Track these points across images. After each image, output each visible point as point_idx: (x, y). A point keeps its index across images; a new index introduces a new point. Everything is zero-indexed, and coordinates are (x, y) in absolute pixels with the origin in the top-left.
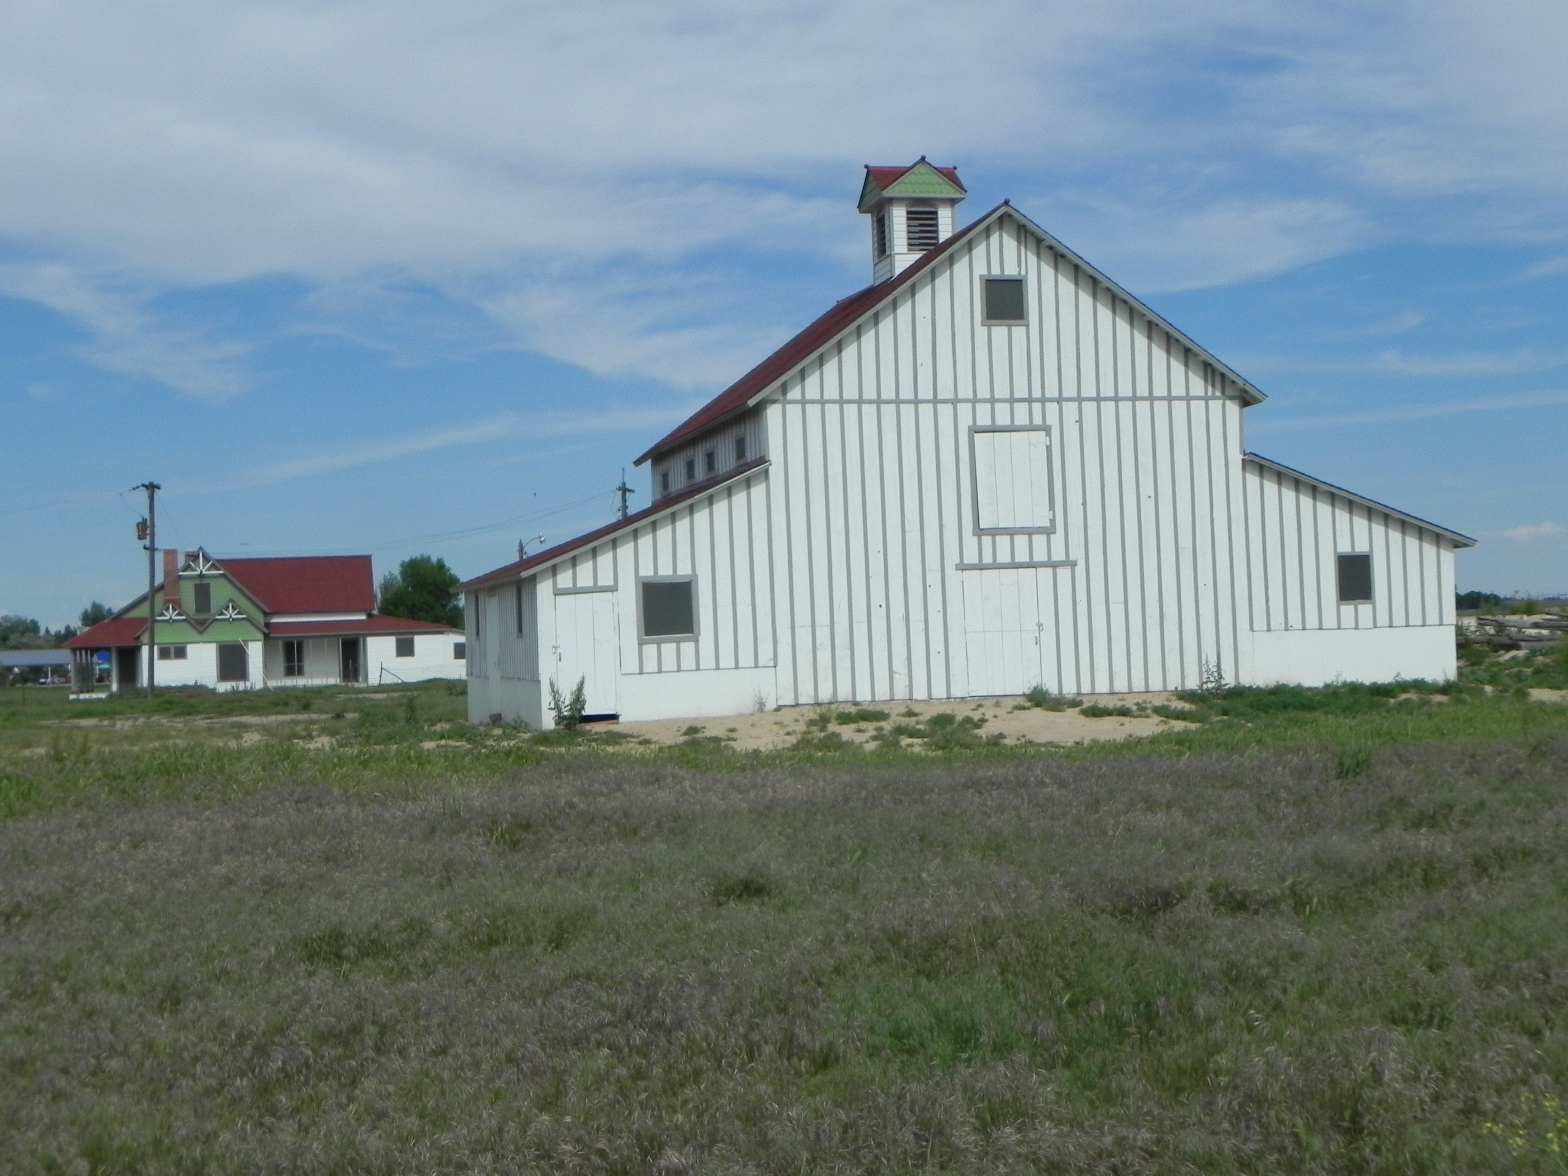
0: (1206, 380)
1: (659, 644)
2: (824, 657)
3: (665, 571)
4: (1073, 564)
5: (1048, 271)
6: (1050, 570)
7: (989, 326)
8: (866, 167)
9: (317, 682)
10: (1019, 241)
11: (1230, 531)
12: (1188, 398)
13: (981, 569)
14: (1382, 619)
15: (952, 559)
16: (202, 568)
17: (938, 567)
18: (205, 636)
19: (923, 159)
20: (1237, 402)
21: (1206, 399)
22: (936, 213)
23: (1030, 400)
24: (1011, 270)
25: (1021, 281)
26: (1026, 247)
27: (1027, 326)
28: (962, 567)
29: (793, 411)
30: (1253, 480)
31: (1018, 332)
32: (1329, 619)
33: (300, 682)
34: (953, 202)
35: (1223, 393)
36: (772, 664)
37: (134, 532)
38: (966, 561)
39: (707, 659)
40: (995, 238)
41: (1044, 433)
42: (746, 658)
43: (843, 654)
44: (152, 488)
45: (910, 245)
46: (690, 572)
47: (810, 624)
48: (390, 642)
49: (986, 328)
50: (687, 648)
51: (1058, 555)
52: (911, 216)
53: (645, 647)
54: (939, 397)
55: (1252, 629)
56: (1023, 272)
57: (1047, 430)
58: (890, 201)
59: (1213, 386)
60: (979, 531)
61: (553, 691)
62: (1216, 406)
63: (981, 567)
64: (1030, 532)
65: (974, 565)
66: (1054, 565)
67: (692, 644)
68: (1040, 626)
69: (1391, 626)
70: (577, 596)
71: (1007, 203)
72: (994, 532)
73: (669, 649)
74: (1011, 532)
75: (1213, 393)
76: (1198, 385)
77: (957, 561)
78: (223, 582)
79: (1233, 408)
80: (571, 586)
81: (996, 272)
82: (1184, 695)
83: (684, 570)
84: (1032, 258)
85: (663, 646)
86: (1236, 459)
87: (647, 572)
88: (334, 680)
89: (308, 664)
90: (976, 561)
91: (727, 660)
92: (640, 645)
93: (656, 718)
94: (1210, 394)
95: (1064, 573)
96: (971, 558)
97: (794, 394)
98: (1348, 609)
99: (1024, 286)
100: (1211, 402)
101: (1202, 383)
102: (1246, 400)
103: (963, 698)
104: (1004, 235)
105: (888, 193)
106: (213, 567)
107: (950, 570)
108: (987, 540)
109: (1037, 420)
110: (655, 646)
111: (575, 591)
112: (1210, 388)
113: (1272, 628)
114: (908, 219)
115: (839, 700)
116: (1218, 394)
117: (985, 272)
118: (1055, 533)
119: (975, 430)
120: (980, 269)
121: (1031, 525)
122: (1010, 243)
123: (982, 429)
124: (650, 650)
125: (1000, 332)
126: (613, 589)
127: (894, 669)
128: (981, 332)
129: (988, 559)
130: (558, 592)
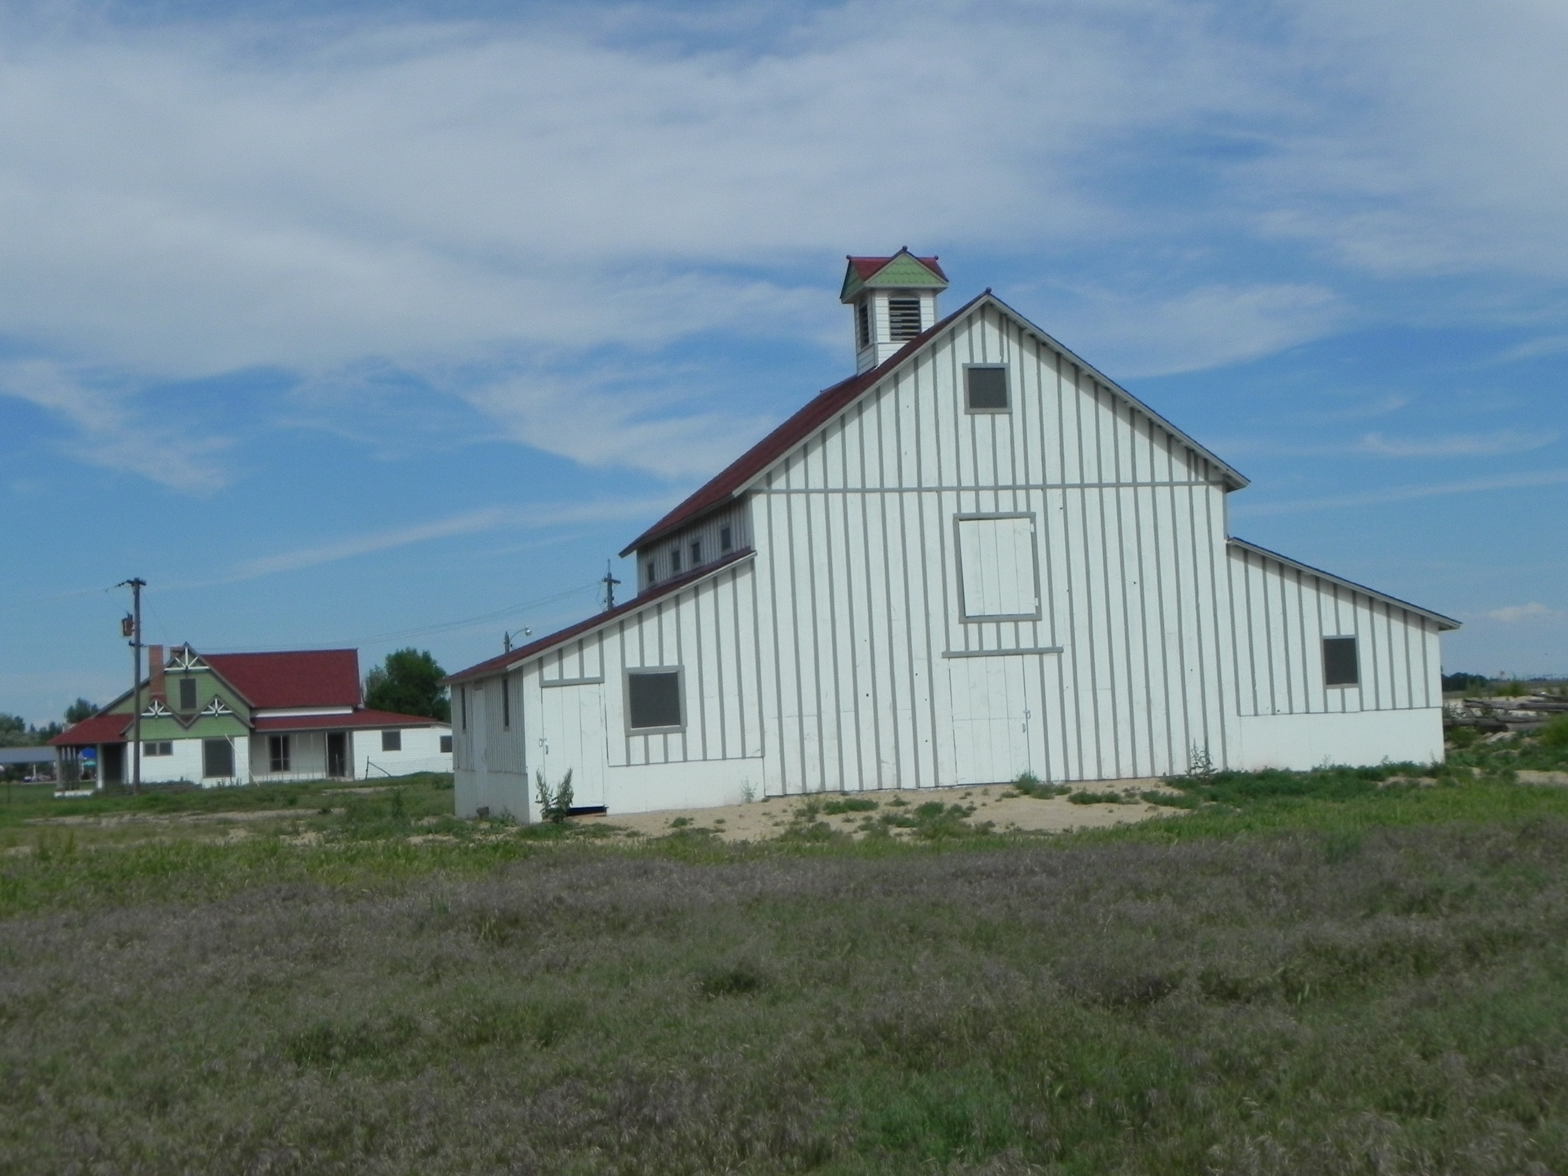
0: (1189, 466)
1: (646, 735)
2: (812, 748)
3: (652, 662)
4: (1060, 651)
5: (1030, 359)
6: (1037, 657)
7: (973, 415)
8: (848, 257)
9: (303, 777)
10: (1001, 330)
11: (1215, 616)
12: (1171, 484)
13: (967, 657)
14: (1370, 702)
15: (938, 647)
16: (187, 664)
17: (924, 655)
18: (191, 732)
19: (905, 249)
20: (1221, 487)
21: (1190, 484)
22: (918, 303)
23: (1014, 488)
24: (993, 359)
25: (1003, 369)
26: (1008, 336)
27: (1011, 414)
28: (948, 655)
29: (779, 501)
30: (1238, 565)
31: (1002, 420)
32: (1316, 703)
33: (286, 777)
34: (935, 291)
35: (1206, 478)
36: (759, 754)
37: (119, 628)
38: (953, 649)
39: (695, 750)
40: (977, 327)
41: (1028, 520)
42: (734, 750)
43: (830, 744)
44: (137, 584)
45: (892, 334)
46: (676, 663)
47: (797, 714)
48: (376, 736)
49: (969, 417)
50: (675, 739)
51: (1045, 642)
52: (894, 306)
53: (631, 739)
54: (924, 486)
55: (1239, 713)
56: (1006, 361)
57: (1032, 517)
58: (873, 291)
59: (1197, 472)
60: (965, 619)
61: (540, 784)
62: (1199, 491)
63: (967, 655)
64: (1016, 619)
65: (961, 652)
66: (1041, 652)
67: (679, 736)
68: (1027, 713)
69: (1378, 709)
70: (564, 688)
71: (988, 292)
72: (980, 620)
73: (656, 740)
74: (998, 620)
75: (1197, 478)
76: (1181, 471)
77: (944, 649)
78: (208, 677)
79: (1216, 493)
80: (557, 678)
81: (978, 360)
82: (1173, 781)
83: (671, 661)
84: (1014, 347)
85: (650, 737)
86: (1220, 543)
87: (633, 663)
88: (320, 775)
89: (294, 759)
90: (963, 649)
91: (714, 751)
92: (628, 736)
93: (644, 810)
94: (1193, 479)
95: (1050, 661)
96: (957, 645)
97: (779, 483)
98: (1334, 693)
99: (1006, 374)
100: (1194, 488)
101: (1186, 468)
102: (1229, 484)
103: (951, 787)
104: (987, 324)
105: (870, 283)
106: (199, 663)
107: (937, 659)
108: (973, 628)
109: (1022, 508)
110: (642, 738)
111: (563, 683)
112: (1193, 474)
113: (1259, 712)
114: (891, 309)
115: (827, 790)
116: (1201, 479)
117: (968, 361)
118: (1040, 620)
119: (959, 518)
120: (963, 358)
121: (1017, 613)
122: (992, 332)
123: (966, 517)
124: (637, 742)
125: (983, 420)
126: (599, 681)
127: (882, 758)
128: (965, 420)
129: (974, 647)
130: (544, 685)
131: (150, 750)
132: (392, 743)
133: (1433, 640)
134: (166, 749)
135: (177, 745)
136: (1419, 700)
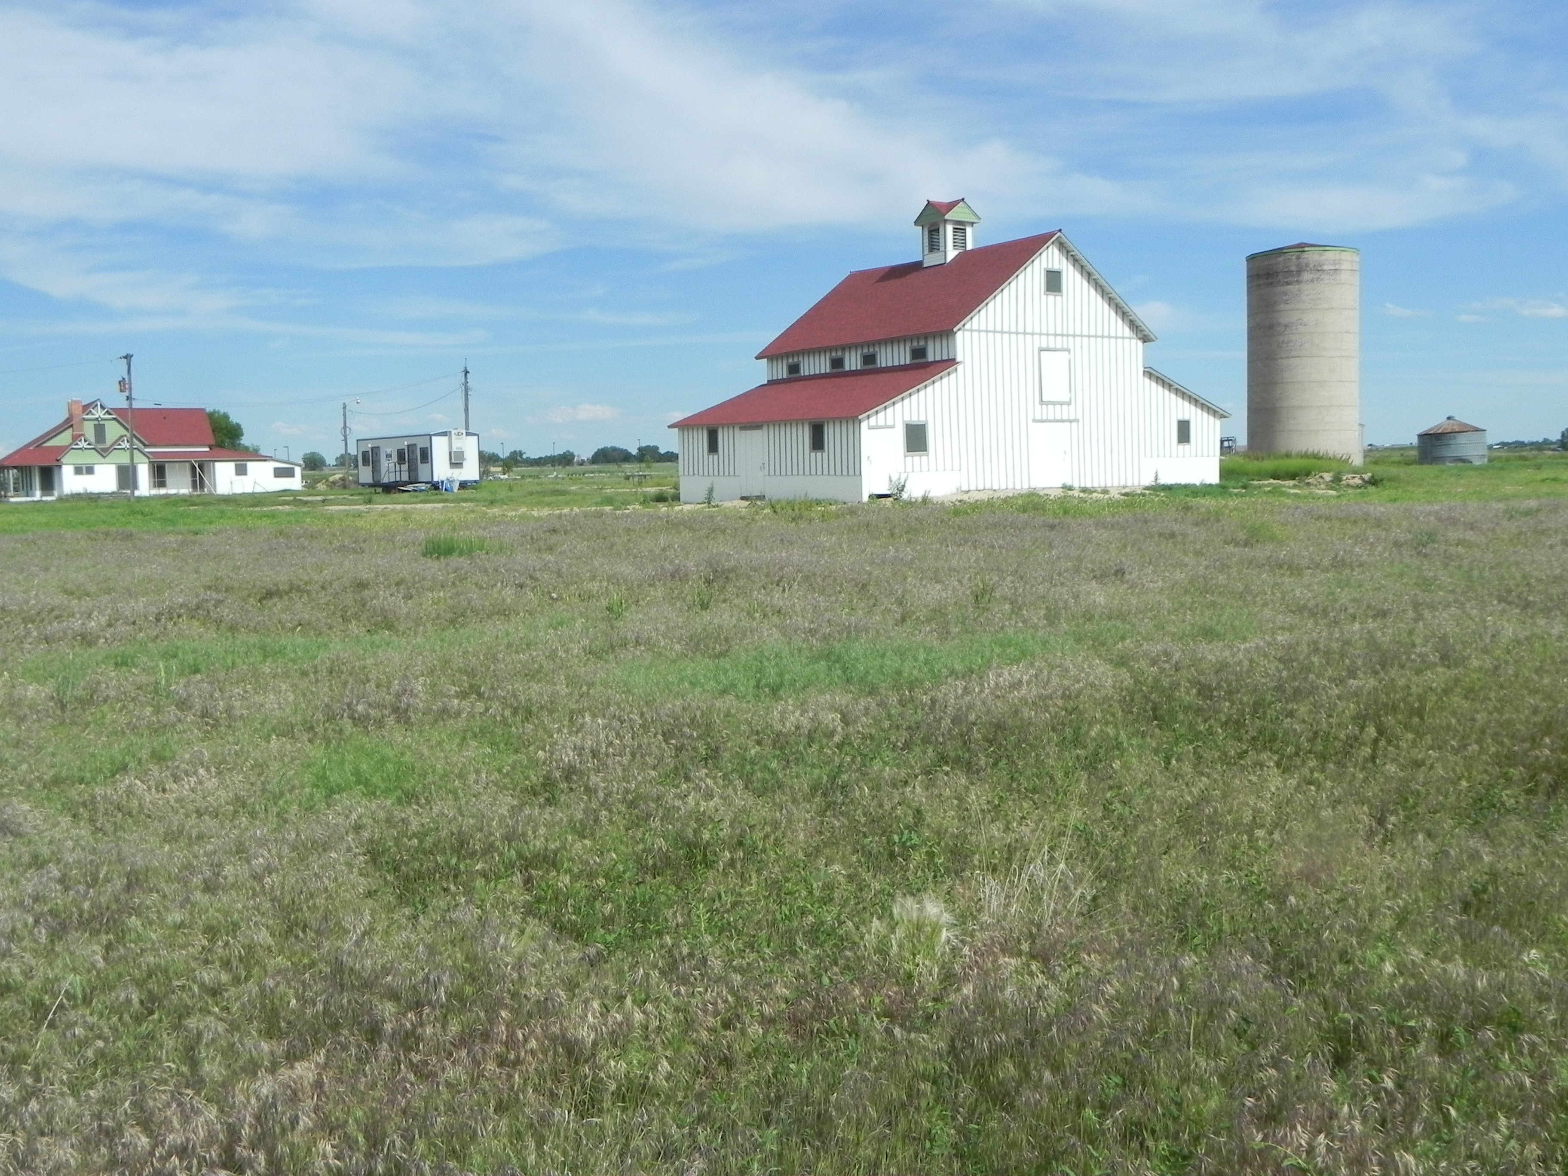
0: (1130, 329)
1: (913, 457)
3: (914, 418)
4: (1077, 421)
5: (1071, 268)
6: (1069, 424)
7: (1047, 295)
8: (925, 202)
9: (172, 491)
10: (1060, 251)
12: (1123, 338)
14: (1193, 454)
15: (1030, 418)
16: (99, 413)
17: (1025, 420)
18: (107, 459)
19: (962, 200)
20: (1142, 340)
21: (1130, 338)
22: (965, 230)
23: (1062, 335)
24: (1056, 267)
25: (1060, 272)
26: (1063, 255)
27: (1062, 296)
28: (1035, 421)
29: (967, 336)
30: (1147, 380)
31: (1058, 298)
32: (1174, 454)
33: (163, 491)
35: (1137, 335)
36: (958, 467)
38: (1036, 418)
39: (932, 466)
40: (1052, 248)
41: (1068, 352)
42: (948, 465)
43: (987, 464)
44: (128, 357)
45: (953, 246)
46: (925, 419)
48: (231, 466)
50: (924, 458)
51: (1072, 417)
52: (955, 231)
54: (1026, 331)
55: (1145, 457)
56: (1061, 268)
57: (1068, 350)
59: (1133, 332)
60: (1042, 402)
62: (1134, 341)
63: (1042, 421)
64: (1061, 404)
65: (1039, 420)
66: (1071, 421)
67: (926, 457)
68: (1065, 452)
69: (1196, 456)
70: (879, 430)
71: (1059, 231)
72: (1048, 403)
73: (917, 459)
74: (1054, 403)
75: (1133, 335)
76: (1127, 331)
77: (1033, 418)
78: (114, 422)
79: (1140, 343)
80: (875, 425)
81: (1050, 267)
82: (1147, 488)
83: (922, 418)
84: (1065, 260)
86: (1141, 370)
87: (907, 418)
88: (186, 491)
89: (169, 479)
90: (1040, 418)
91: (940, 466)
92: (905, 457)
95: (1074, 424)
96: (1038, 417)
97: (968, 326)
98: (1181, 447)
99: (1061, 275)
100: (1132, 340)
102: (1145, 339)
103: (1034, 489)
104: (1055, 246)
106: (108, 413)
107: (1030, 423)
108: (1044, 407)
109: (1065, 346)
111: (877, 427)
114: (953, 232)
115: (986, 489)
116: (1135, 336)
117: (1046, 267)
118: (1071, 404)
119: (1041, 350)
120: (1044, 265)
121: (1062, 400)
122: (1056, 252)
123: (1044, 349)
124: (909, 459)
125: (1051, 298)
126: (893, 427)
127: (1008, 472)
128: (1044, 297)
129: (1045, 418)
130: (870, 428)
131: (78, 471)
132: (241, 471)
133: (1218, 422)
134: (90, 471)
135: (97, 468)
136: (1211, 453)
